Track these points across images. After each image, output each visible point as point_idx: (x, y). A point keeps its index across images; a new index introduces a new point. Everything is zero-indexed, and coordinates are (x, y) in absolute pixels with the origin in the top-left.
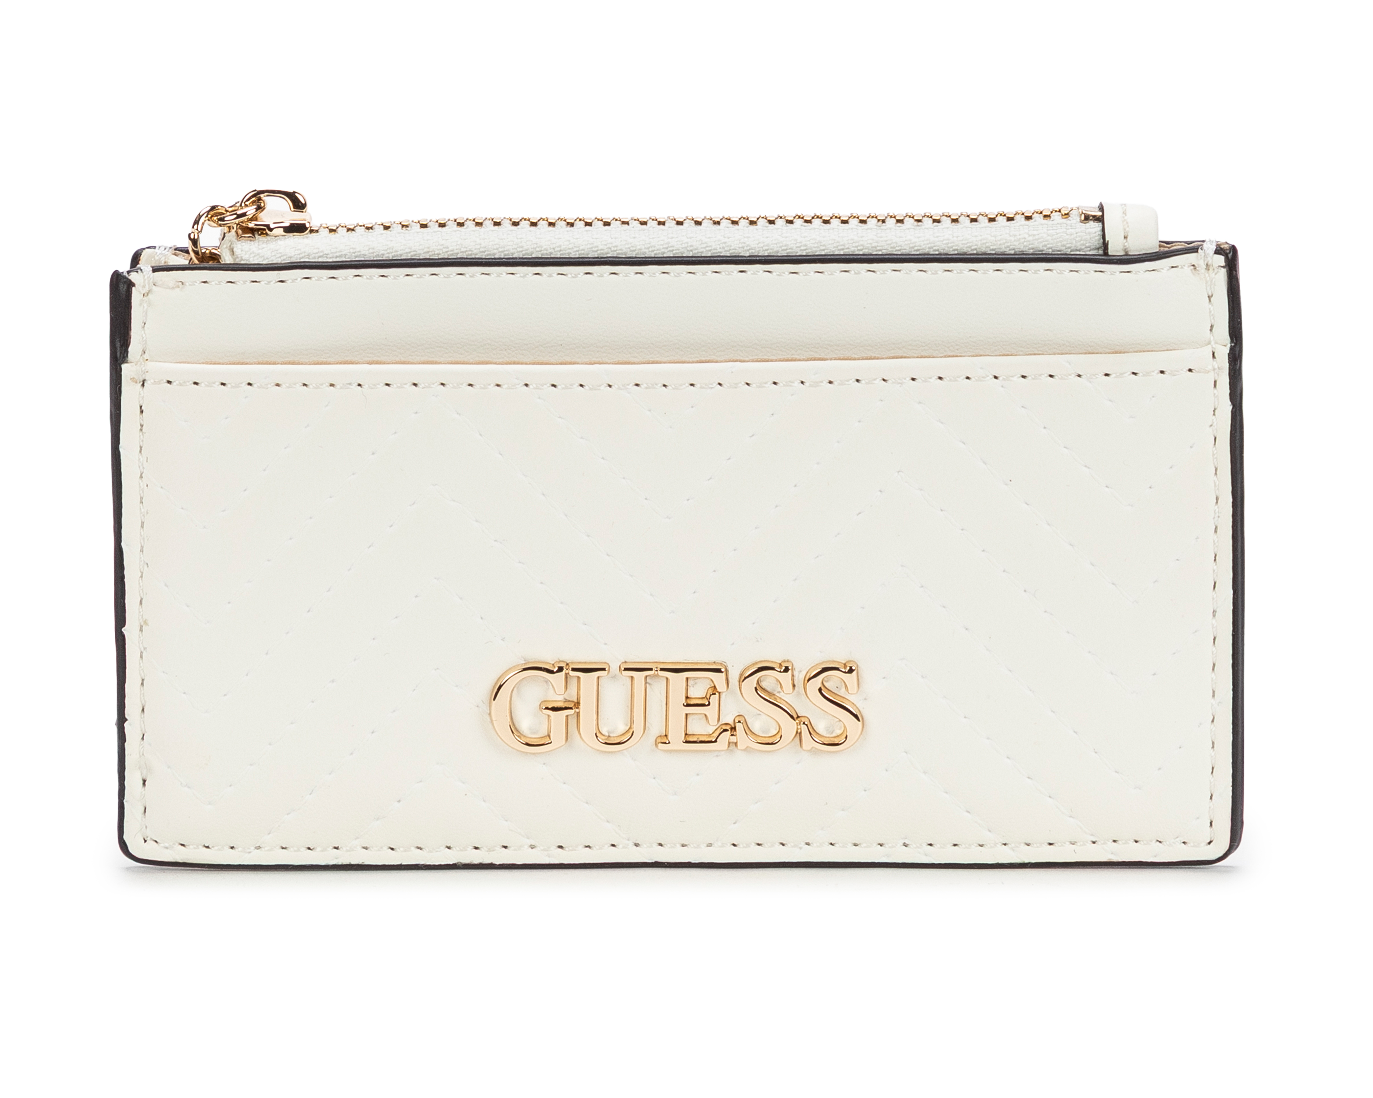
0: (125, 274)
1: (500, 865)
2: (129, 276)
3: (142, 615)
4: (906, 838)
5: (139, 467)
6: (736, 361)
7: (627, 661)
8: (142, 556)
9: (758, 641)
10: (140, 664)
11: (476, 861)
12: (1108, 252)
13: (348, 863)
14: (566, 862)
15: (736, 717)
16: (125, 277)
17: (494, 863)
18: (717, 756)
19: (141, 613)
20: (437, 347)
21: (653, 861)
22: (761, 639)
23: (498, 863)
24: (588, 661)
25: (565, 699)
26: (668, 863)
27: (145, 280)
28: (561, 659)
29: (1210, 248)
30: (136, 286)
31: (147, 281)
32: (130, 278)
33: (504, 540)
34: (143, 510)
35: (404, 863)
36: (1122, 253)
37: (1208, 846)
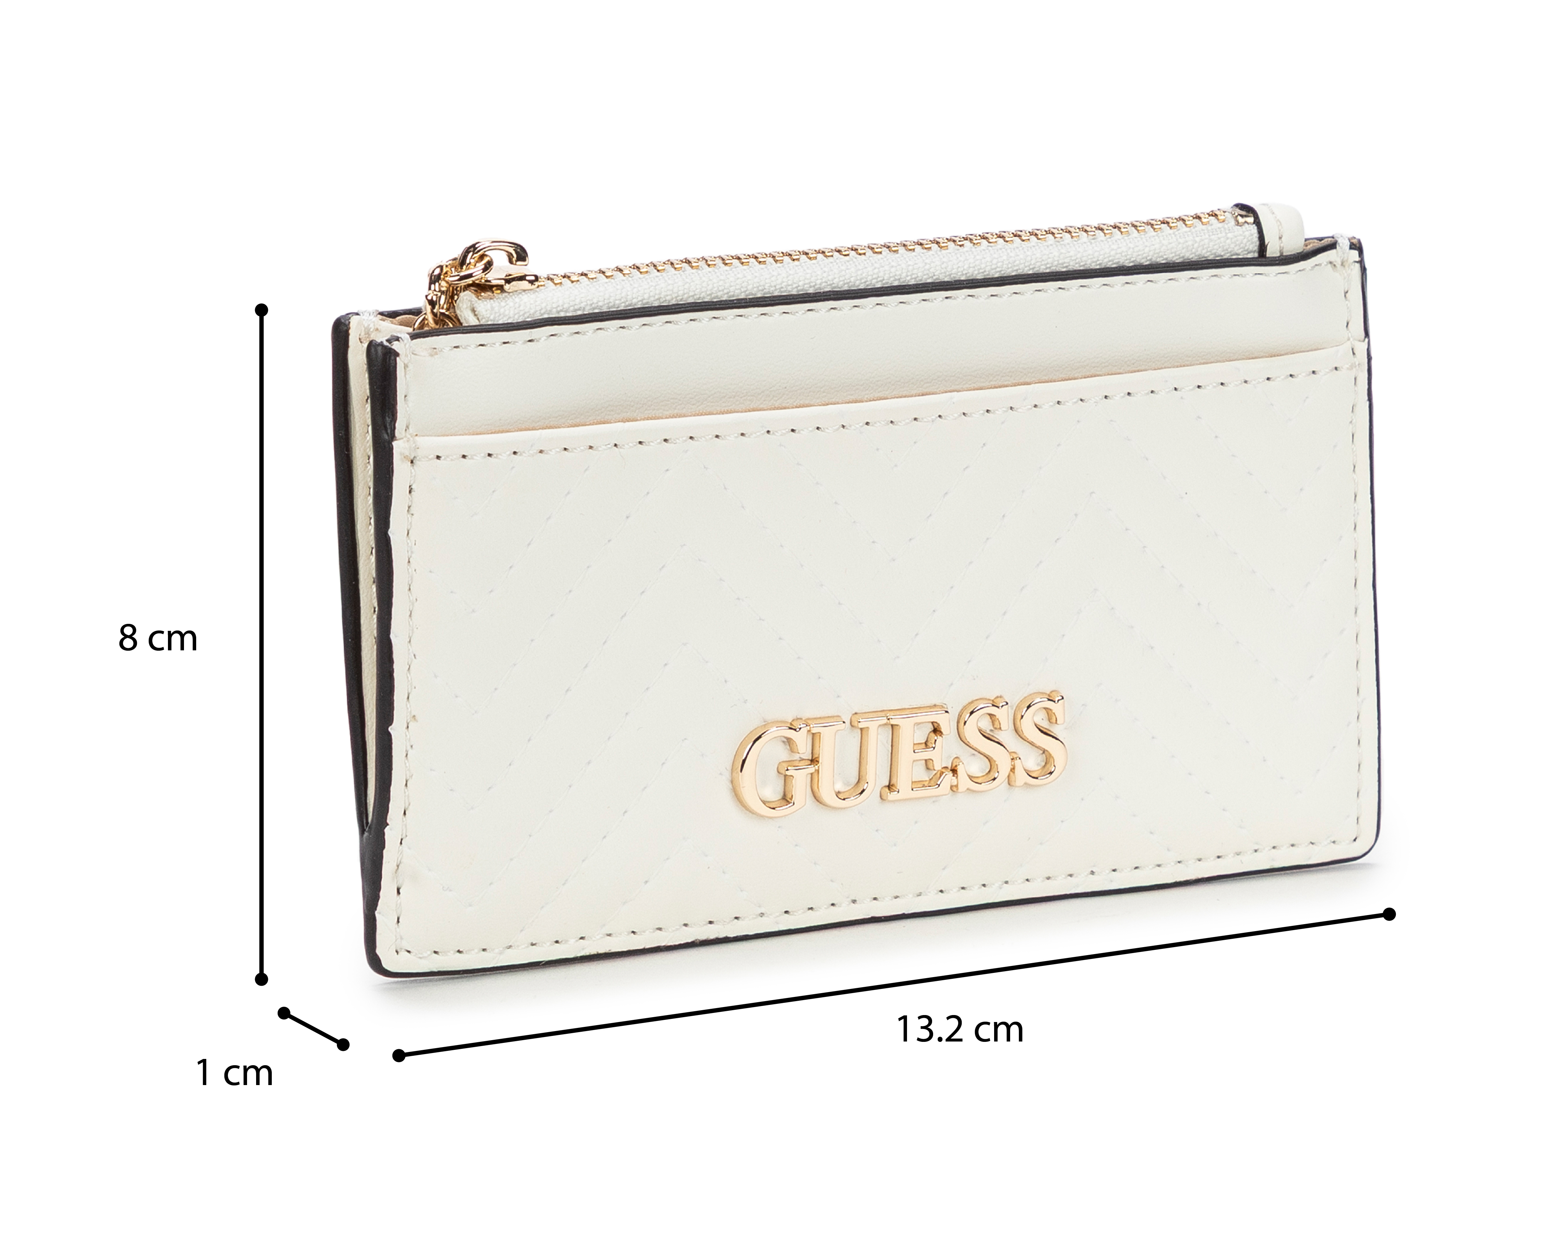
0: (386, 344)
1: (734, 937)
2: (392, 345)
3: (411, 711)
4: (1094, 866)
5: (408, 552)
6: (954, 391)
7: (857, 712)
8: (410, 647)
9: (974, 679)
10: (405, 764)
11: (712, 937)
12: (1266, 255)
13: (596, 953)
14: (793, 927)
15: (954, 759)
16: (386, 347)
17: (728, 936)
18: (934, 802)
19: (409, 710)
20: (671, 399)
21: (870, 917)
22: (977, 677)
23: (732, 936)
24: (822, 716)
25: (800, 758)
26: (885, 917)
27: (406, 350)
28: (798, 717)
29: (1344, 244)
30: (400, 356)
31: (408, 350)
32: (393, 347)
33: (746, 597)
34: (411, 598)
35: (648, 947)
36: (1278, 255)
37: (1355, 842)
